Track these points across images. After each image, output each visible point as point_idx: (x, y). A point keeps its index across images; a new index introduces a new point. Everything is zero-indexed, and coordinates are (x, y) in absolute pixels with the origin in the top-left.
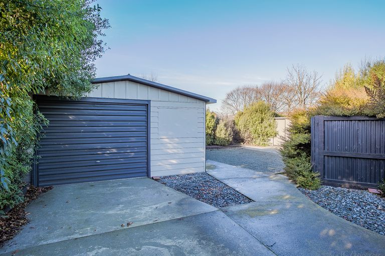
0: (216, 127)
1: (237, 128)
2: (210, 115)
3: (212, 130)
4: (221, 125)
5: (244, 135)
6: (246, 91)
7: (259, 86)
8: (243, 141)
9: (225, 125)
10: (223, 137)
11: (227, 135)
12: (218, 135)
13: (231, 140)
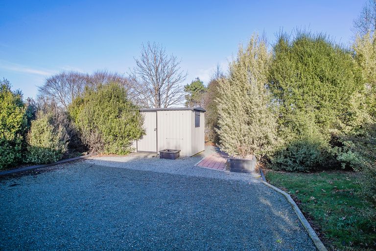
0: (29, 124)
1: (75, 125)
2: (10, 98)
3: (16, 133)
4: (41, 121)
5: (89, 138)
6: (74, 77)
7: (90, 74)
8: (86, 148)
9: (51, 121)
10: (47, 146)
11: (57, 142)
12: (33, 142)
13: (64, 150)
